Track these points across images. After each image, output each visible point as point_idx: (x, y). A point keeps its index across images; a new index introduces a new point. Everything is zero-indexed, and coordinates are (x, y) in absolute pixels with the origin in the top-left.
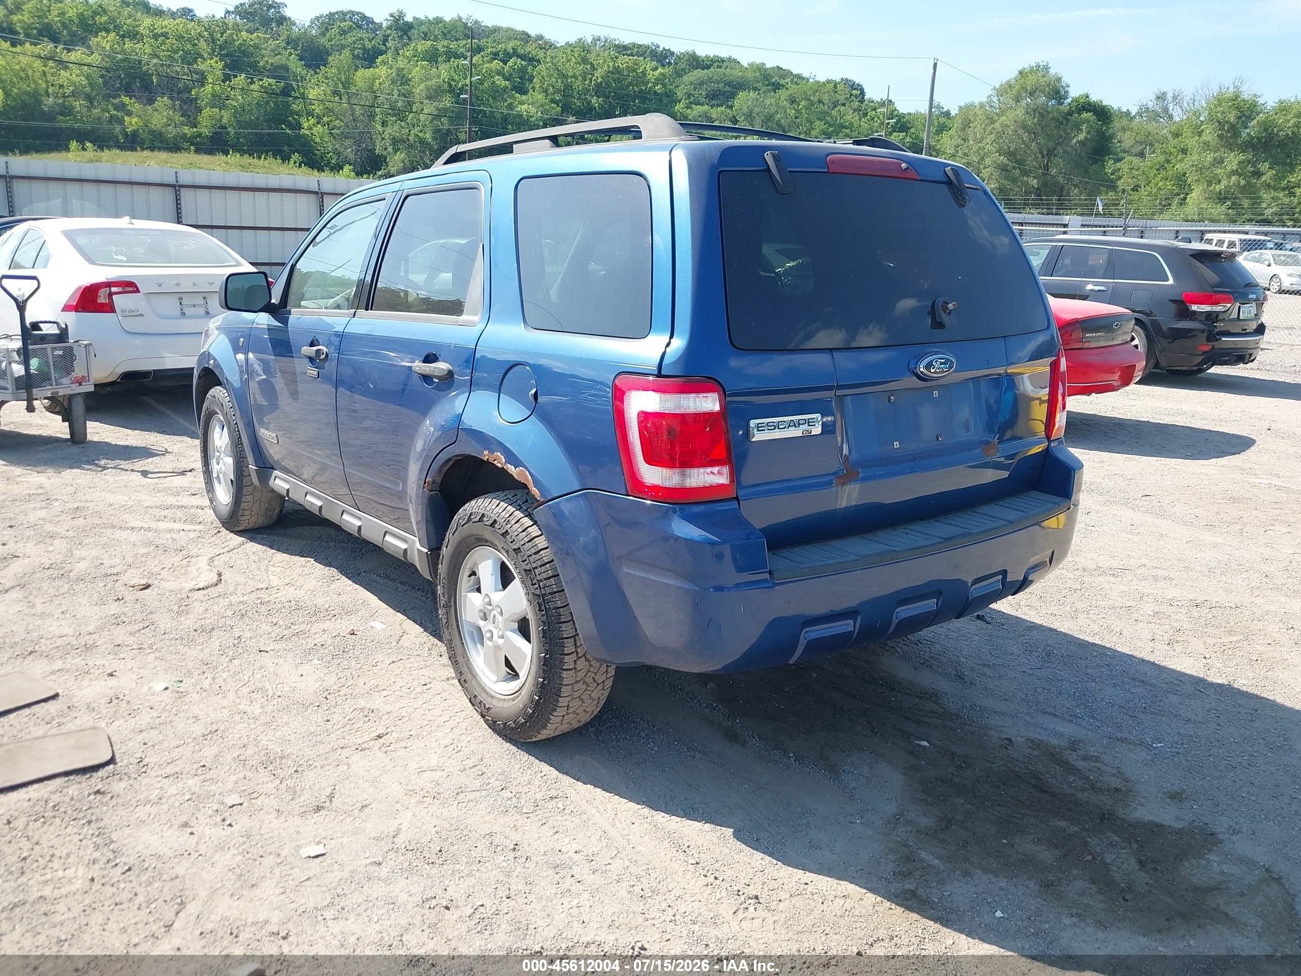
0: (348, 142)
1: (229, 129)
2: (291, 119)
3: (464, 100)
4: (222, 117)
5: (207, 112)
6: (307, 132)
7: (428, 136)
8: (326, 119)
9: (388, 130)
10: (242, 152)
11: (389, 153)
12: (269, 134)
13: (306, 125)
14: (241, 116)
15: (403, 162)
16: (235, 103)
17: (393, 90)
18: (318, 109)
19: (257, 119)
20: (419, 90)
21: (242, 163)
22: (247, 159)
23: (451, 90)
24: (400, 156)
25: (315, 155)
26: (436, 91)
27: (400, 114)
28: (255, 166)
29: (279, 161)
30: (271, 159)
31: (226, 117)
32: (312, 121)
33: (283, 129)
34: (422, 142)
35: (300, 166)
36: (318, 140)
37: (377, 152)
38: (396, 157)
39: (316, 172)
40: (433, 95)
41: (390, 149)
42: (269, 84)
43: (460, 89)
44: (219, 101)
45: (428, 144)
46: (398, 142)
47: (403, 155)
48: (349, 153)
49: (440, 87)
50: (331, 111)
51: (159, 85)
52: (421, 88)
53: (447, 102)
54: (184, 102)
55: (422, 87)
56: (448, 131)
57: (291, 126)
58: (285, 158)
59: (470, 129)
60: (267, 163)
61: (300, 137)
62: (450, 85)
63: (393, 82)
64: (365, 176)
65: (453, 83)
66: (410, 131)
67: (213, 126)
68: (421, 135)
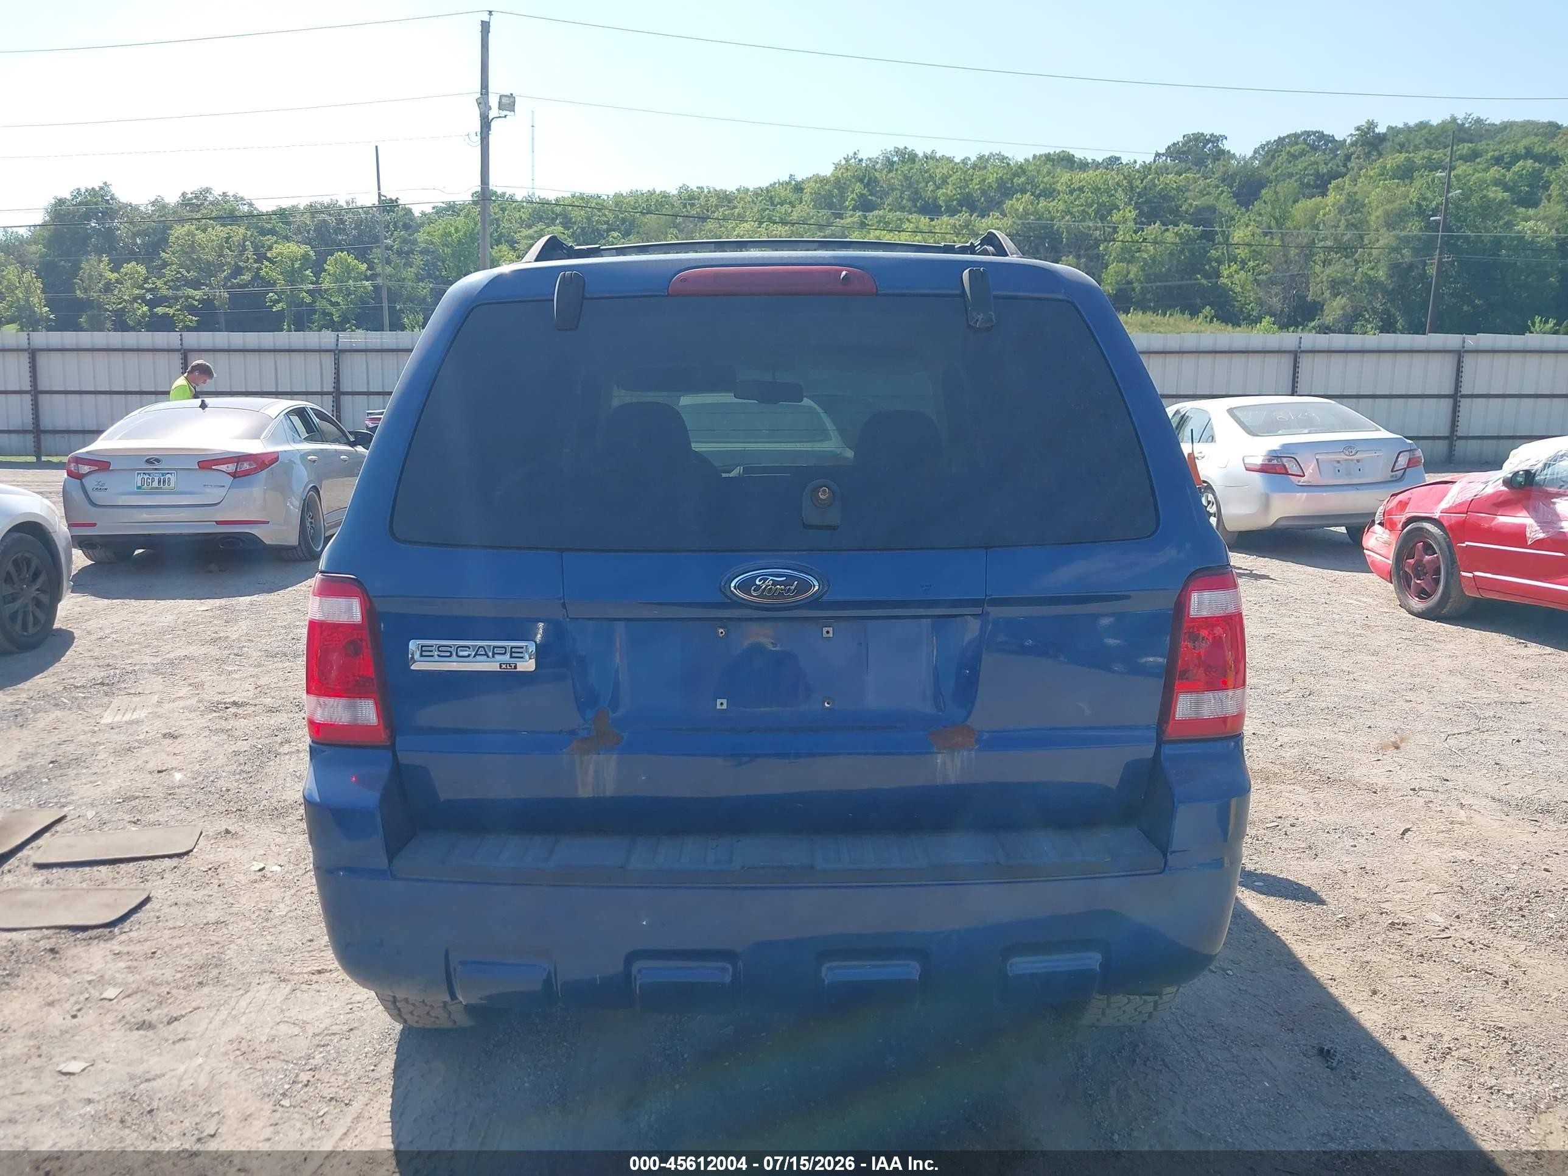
0: (1276, 289)
1: (1135, 285)
2: (1207, 267)
3: (1437, 222)
4: (1128, 273)
5: (1112, 268)
6: (1225, 281)
7: (1381, 274)
8: (1251, 264)
9: (1329, 270)
10: (1145, 309)
11: (1325, 300)
12: (1180, 287)
13: (1226, 273)
14: (1151, 268)
15: (1343, 308)
16: (1146, 256)
17: (1340, 221)
18: (1242, 253)
19: (1169, 270)
20: (1375, 217)
21: (1144, 322)
22: (1150, 317)
23: (1421, 212)
24: (1340, 302)
25: (1234, 306)
26: (1399, 215)
27: (1345, 249)
28: (1158, 325)
29: (1187, 316)
30: (1178, 316)
31: (1134, 269)
32: (1234, 267)
33: (1197, 279)
34: (1372, 282)
35: (1211, 321)
36: (1238, 289)
37: (1309, 298)
38: (1335, 304)
39: (1230, 327)
40: (1394, 221)
41: (1327, 294)
42: (1185, 230)
43: (1433, 210)
44: (1128, 255)
45: (1380, 284)
46: (1339, 284)
47: (1345, 299)
48: (1276, 303)
49: (1404, 210)
50: (1260, 253)
51: (1067, 244)
52: (1378, 214)
53: (1414, 227)
54: (1090, 258)
55: (1380, 212)
56: (1411, 267)
57: (1207, 276)
58: (1194, 312)
59: (1440, 260)
60: (1172, 320)
61: (1216, 286)
62: (1419, 206)
63: (1341, 210)
64: (1292, 329)
65: (1424, 203)
66: (1356, 270)
67: (1117, 283)
68: (1370, 272)
